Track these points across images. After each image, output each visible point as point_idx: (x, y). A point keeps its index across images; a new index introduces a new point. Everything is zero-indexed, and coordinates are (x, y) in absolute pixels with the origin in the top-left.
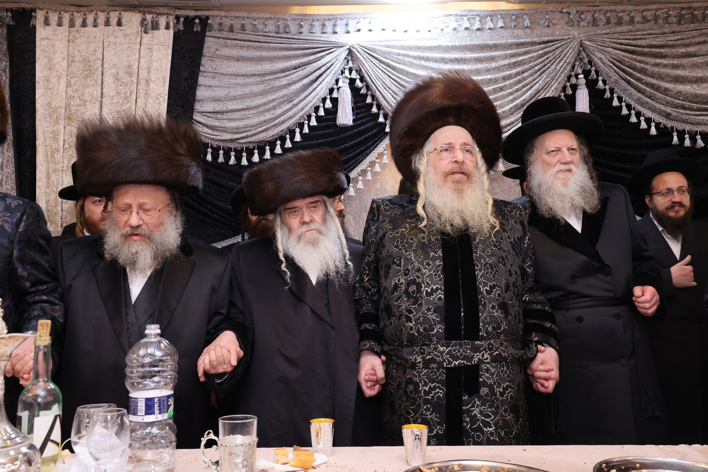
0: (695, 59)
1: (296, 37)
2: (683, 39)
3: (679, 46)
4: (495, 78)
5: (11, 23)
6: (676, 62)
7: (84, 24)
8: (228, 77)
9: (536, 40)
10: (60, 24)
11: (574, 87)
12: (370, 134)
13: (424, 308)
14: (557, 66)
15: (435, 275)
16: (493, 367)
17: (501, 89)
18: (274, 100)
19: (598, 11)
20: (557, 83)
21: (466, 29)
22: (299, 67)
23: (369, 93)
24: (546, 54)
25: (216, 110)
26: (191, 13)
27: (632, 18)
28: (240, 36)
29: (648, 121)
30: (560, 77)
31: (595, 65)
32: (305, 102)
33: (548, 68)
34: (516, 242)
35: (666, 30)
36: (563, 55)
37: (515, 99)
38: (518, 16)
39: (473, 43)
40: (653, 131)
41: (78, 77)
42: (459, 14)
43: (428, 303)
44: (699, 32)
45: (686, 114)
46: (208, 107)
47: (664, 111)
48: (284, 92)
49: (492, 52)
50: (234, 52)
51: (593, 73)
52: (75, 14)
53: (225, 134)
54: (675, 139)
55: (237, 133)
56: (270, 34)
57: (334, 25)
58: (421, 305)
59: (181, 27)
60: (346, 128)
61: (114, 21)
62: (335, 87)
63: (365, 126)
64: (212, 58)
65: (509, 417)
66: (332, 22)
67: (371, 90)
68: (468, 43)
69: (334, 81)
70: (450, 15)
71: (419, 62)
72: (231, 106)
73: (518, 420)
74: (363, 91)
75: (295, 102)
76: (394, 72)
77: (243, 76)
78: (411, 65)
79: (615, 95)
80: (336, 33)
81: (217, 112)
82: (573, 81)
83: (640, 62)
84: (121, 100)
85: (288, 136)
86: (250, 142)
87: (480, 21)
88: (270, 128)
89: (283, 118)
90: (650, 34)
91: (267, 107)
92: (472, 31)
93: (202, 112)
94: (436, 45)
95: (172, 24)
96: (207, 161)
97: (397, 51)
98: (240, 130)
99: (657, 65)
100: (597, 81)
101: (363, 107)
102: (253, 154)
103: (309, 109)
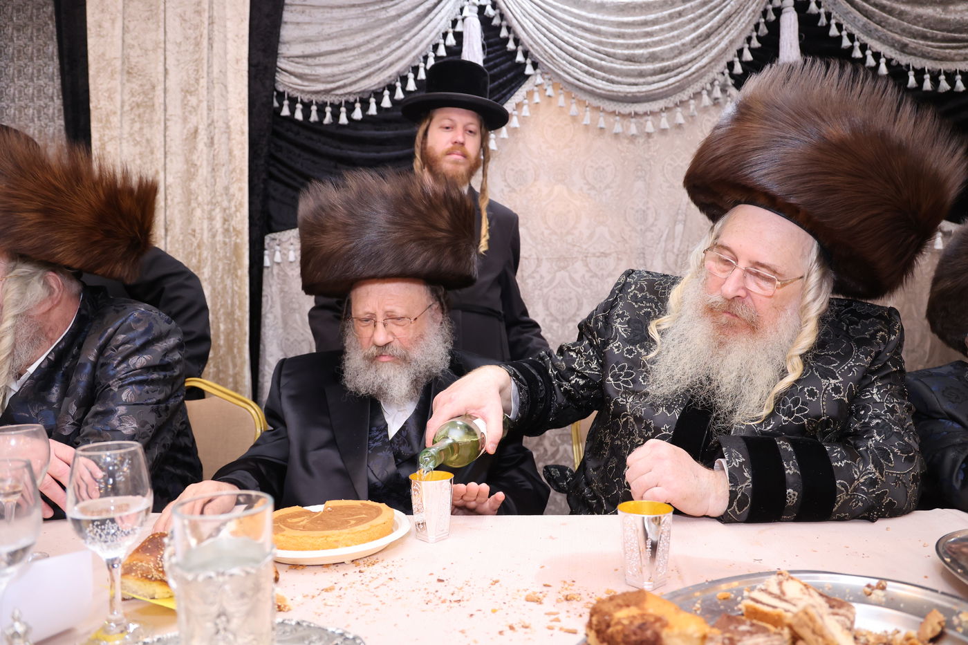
8: (321, 10)
11: (778, 11)
12: (505, 78)
17: (680, 14)
18: (379, 37)
20: (754, 5)
23: (504, 23)
25: (306, 53)
29: (877, 56)
32: (419, 37)
37: (698, 27)
40: (883, 69)
41: (138, 20)
45: (928, 46)
46: (296, 50)
47: (899, 41)
48: (392, 26)
53: (317, 84)
54: (912, 81)
55: (333, 82)
62: (459, 17)
63: (499, 69)
67: (506, 20)
69: (458, 10)
72: (325, 47)
74: (496, 22)
79: (833, 22)
81: (308, 56)
82: (777, 2)
84: (192, 47)
86: (350, 94)
88: (373, 73)
89: (391, 59)
91: (370, 46)
93: (288, 57)
96: (297, 120)
98: (336, 78)
100: (808, 3)
101: (497, 44)
102: (353, 109)
103: (425, 47)
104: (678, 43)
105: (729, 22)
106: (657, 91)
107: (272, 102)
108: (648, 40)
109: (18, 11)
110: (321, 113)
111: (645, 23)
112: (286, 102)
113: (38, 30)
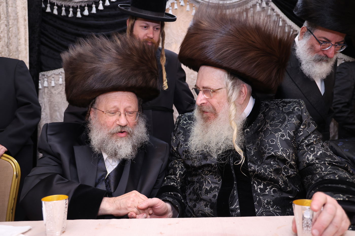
86: (82, 2)
102: (84, 10)
106: (235, 3)
107: (41, 5)
110: (67, 11)
112: (49, 5)
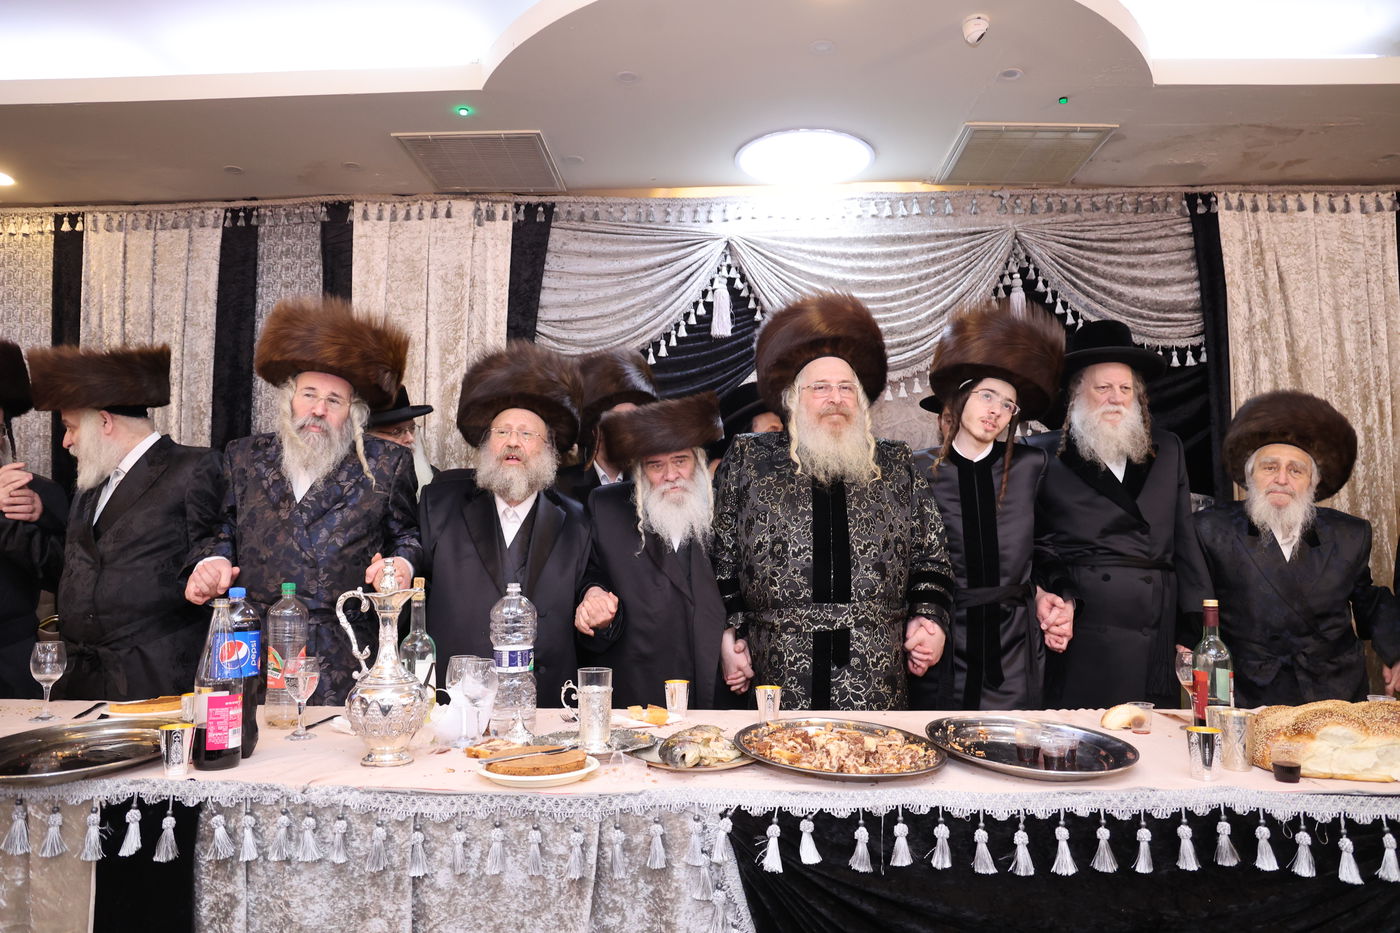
0: (1156, 256)
1: (662, 227)
2: (1141, 232)
3: (1135, 240)
4: (908, 279)
5: (326, 219)
6: (1132, 259)
7: (408, 217)
8: (578, 277)
9: (960, 230)
10: (380, 218)
11: (1008, 290)
13: (790, 570)
14: (985, 263)
15: (804, 533)
16: (866, 635)
17: (917, 292)
18: (633, 306)
19: (1038, 194)
20: (986, 284)
21: (873, 216)
22: (666, 264)
23: (752, 295)
24: (972, 247)
25: (563, 318)
26: (534, 200)
27: (1079, 205)
28: (592, 227)
30: (989, 276)
31: (1034, 262)
32: (672, 308)
33: (975, 266)
34: (900, 492)
35: (1121, 221)
36: (993, 250)
37: (933, 304)
38: (937, 201)
39: (882, 234)
41: (400, 281)
42: (865, 197)
43: (795, 564)
44: (1160, 224)
45: (1145, 325)
46: (555, 315)
48: (647, 295)
49: (906, 244)
50: (586, 247)
51: (1032, 272)
52: (397, 205)
53: (574, 348)
56: (629, 224)
57: (709, 212)
58: (787, 566)
59: (521, 217)
60: (723, 340)
61: (442, 212)
62: (710, 288)
63: (745, 338)
64: (558, 254)
65: (884, 689)
66: (706, 208)
67: (753, 292)
68: (875, 235)
69: (708, 281)
70: (852, 199)
71: (814, 258)
72: (581, 313)
73: (894, 692)
74: (744, 294)
75: (660, 308)
76: (783, 271)
77: (596, 275)
78: (805, 261)
79: (1059, 300)
80: (711, 221)
81: (564, 321)
82: (1007, 280)
83: (1088, 259)
84: (453, 308)
85: (651, 350)
87: (890, 206)
88: (628, 341)
89: (645, 328)
90: (1102, 225)
91: (625, 314)
92: (881, 218)
93: (547, 321)
94: (836, 236)
95: (510, 214)
97: (787, 244)
99: (1109, 263)
100: (1036, 281)
101: (744, 313)
103: (677, 316)
104: (914, 320)
105: (961, 300)
108: (887, 315)
109: (287, 269)
111: (884, 300)
113: (306, 287)
